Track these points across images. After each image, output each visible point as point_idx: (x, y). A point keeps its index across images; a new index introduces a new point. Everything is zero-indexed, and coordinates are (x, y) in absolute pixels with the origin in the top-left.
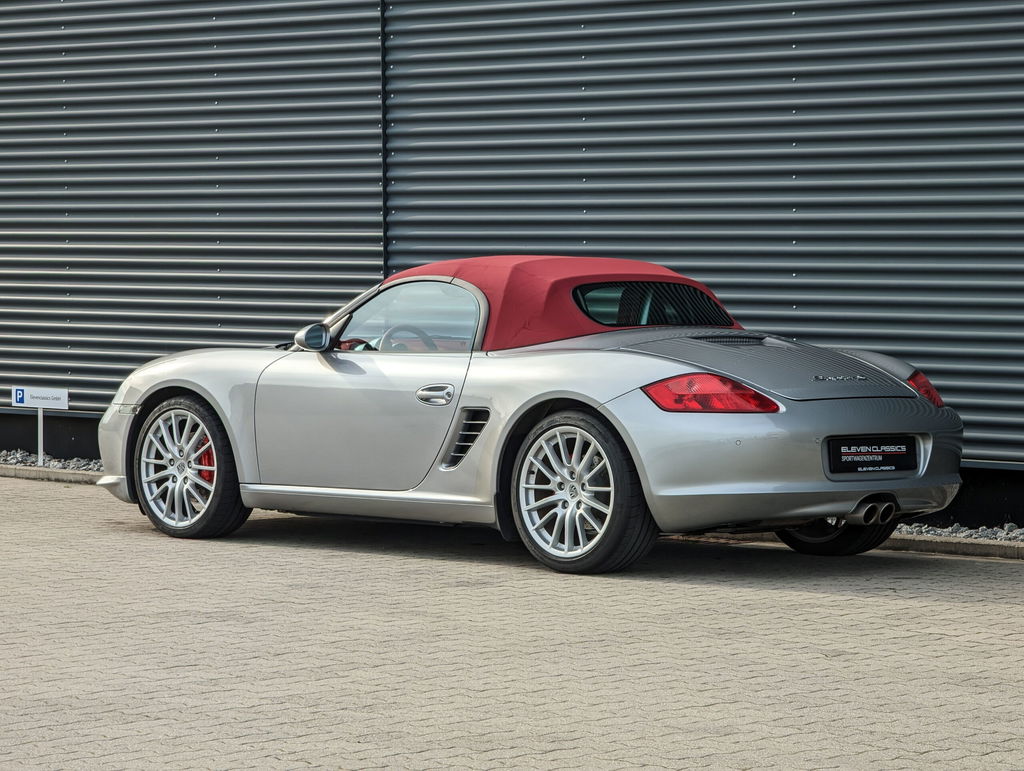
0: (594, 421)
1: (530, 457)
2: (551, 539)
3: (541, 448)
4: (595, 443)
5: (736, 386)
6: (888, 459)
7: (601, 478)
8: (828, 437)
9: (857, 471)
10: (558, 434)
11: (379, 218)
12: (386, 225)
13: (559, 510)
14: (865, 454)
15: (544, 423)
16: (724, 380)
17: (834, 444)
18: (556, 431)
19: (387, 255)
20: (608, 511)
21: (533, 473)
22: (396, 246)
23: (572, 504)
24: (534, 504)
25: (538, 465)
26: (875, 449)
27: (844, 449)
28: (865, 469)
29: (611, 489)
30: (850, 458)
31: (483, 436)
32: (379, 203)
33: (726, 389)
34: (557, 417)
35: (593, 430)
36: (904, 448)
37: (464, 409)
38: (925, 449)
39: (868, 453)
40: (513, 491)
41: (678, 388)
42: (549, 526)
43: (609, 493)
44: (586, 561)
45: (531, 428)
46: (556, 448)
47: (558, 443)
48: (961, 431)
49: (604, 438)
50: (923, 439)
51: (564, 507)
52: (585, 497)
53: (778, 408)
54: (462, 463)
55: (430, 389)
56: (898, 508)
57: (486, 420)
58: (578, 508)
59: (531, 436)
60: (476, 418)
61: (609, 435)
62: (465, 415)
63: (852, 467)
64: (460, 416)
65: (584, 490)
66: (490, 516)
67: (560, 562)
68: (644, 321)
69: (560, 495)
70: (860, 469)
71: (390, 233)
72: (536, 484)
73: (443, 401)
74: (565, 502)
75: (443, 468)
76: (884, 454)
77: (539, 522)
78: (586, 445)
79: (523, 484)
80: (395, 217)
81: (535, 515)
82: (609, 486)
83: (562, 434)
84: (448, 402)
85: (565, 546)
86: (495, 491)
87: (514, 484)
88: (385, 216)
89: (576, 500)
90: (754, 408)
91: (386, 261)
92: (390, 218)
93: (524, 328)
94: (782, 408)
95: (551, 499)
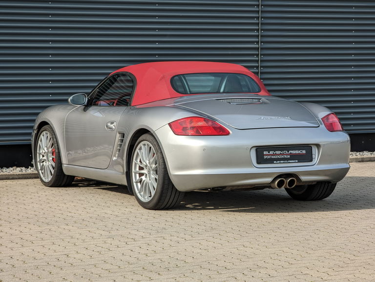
8: (254, 147)
9: (273, 163)
14: (278, 155)
17: (259, 150)
26: (285, 152)
27: (265, 153)
28: (278, 162)
30: (269, 157)
31: (123, 145)
37: (119, 133)
39: (281, 154)
50: (317, 147)
53: (229, 133)
57: (124, 137)
63: (271, 161)
64: (118, 136)
66: (125, 183)
75: (114, 159)
76: (291, 155)
84: (114, 129)
95: (142, 172)
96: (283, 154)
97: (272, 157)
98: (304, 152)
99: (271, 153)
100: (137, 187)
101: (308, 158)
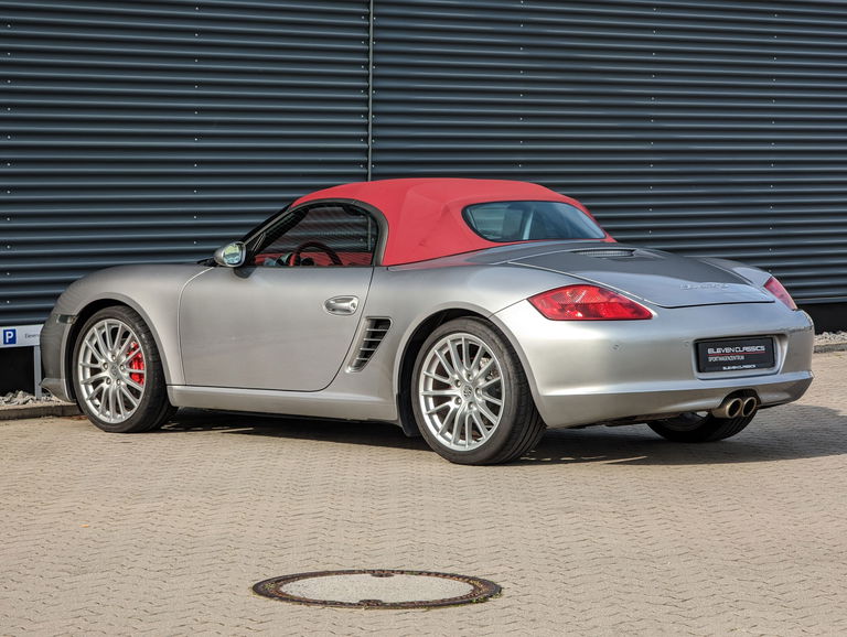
5: (613, 296)
6: (750, 358)
8: (696, 340)
9: (723, 371)
13: (452, 405)
14: (729, 355)
16: (601, 291)
17: (701, 347)
23: (465, 402)
26: (737, 349)
27: (710, 351)
28: (729, 368)
30: (716, 359)
31: (385, 342)
37: (368, 318)
38: (781, 349)
39: (732, 354)
46: (448, 356)
50: (780, 340)
51: (457, 403)
53: (651, 316)
54: (367, 366)
55: (336, 300)
56: (759, 401)
57: (388, 328)
60: (379, 326)
62: (369, 323)
63: (718, 366)
64: (364, 325)
66: (391, 414)
68: (526, 237)
69: (455, 391)
70: (725, 368)
72: (436, 374)
75: (349, 371)
76: (745, 354)
84: (354, 312)
89: (469, 400)
90: (630, 315)
94: (653, 313)
95: (447, 392)
96: (735, 354)
97: (721, 359)
98: (763, 348)
99: (719, 351)
100: (433, 425)
101: (767, 360)
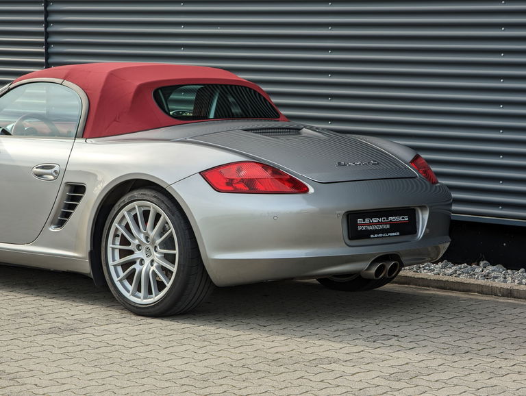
0: (164, 198)
1: (115, 224)
2: (131, 288)
3: (124, 217)
4: (164, 216)
5: (276, 171)
6: (394, 227)
7: (168, 244)
8: (348, 212)
9: (370, 238)
10: (136, 207)
11: (42, 29)
12: (47, 34)
13: (137, 266)
14: (376, 224)
15: (126, 198)
16: (265, 166)
17: (352, 217)
18: (135, 204)
19: (47, 55)
20: (174, 269)
21: (118, 236)
22: (54, 49)
23: (147, 262)
24: (118, 260)
25: (122, 231)
26: (384, 220)
27: (360, 221)
28: (376, 236)
29: (176, 252)
30: (364, 228)
31: (81, 205)
32: (42, 18)
33: (267, 174)
34: (136, 194)
35: (162, 205)
36: (406, 218)
37: (67, 184)
38: (423, 218)
39: (379, 223)
40: (103, 249)
41: (229, 174)
42: (130, 278)
43: (175, 255)
44: (157, 308)
45: (116, 202)
46: (135, 217)
47: (136, 214)
48: (451, 205)
49: (171, 211)
50: (422, 211)
51: (142, 264)
52: (156, 256)
53: (307, 190)
54: (66, 226)
55: (43, 167)
57: (83, 193)
58: (152, 265)
59: (116, 208)
60: (77, 191)
61: (174, 209)
62: (68, 188)
63: (366, 235)
64: (64, 190)
65: (156, 251)
66: (86, 268)
67: (137, 307)
68: (212, 115)
69: (138, 254)
70: (372, 236)
71: (49, 40)
72: (120, 245)
73: (51, 177)
74: (142, 260)
75: (52, 229)
76: (391, 223)
77: (122, 274)
78: (158, 216)
79: (110, 245)
80: (53, 28)
81: (119, 269)
82: (175, 249)
83: (139, 207)
84: (56, 178)
85: (141, 295)
86: (89, 249)
87: (103, 244)
88: (46, 28)
89: (150, 258)
90: (288, 189)
91: (47, 60)
92: (49, 29)
93: (115, 120)
94: (311, 190)
96: (381, 223)
97: (370, 228)
99: (367, 221)
